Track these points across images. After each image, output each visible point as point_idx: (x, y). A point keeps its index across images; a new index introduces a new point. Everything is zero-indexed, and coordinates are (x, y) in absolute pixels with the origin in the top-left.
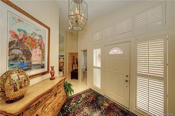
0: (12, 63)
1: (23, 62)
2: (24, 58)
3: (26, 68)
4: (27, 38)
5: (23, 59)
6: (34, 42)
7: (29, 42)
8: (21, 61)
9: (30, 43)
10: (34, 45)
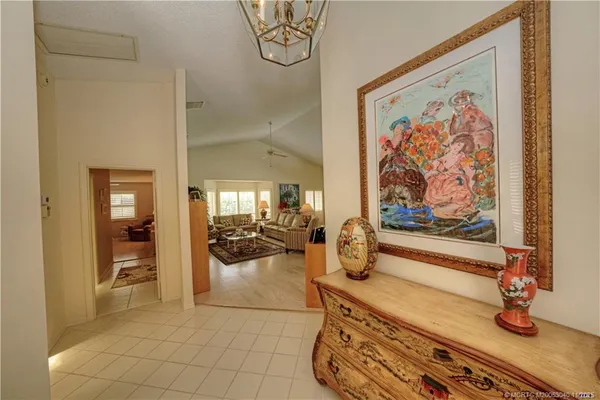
0: (385, 207)
1: (405, 205)
2: (406, 194)
3: (413, 223)
4: (411, 135)
5: (403, 198)
6: (434, 137)
7: (418, 145)
8: (400, 202)
9: (421, 145)
10: (433, 149)
